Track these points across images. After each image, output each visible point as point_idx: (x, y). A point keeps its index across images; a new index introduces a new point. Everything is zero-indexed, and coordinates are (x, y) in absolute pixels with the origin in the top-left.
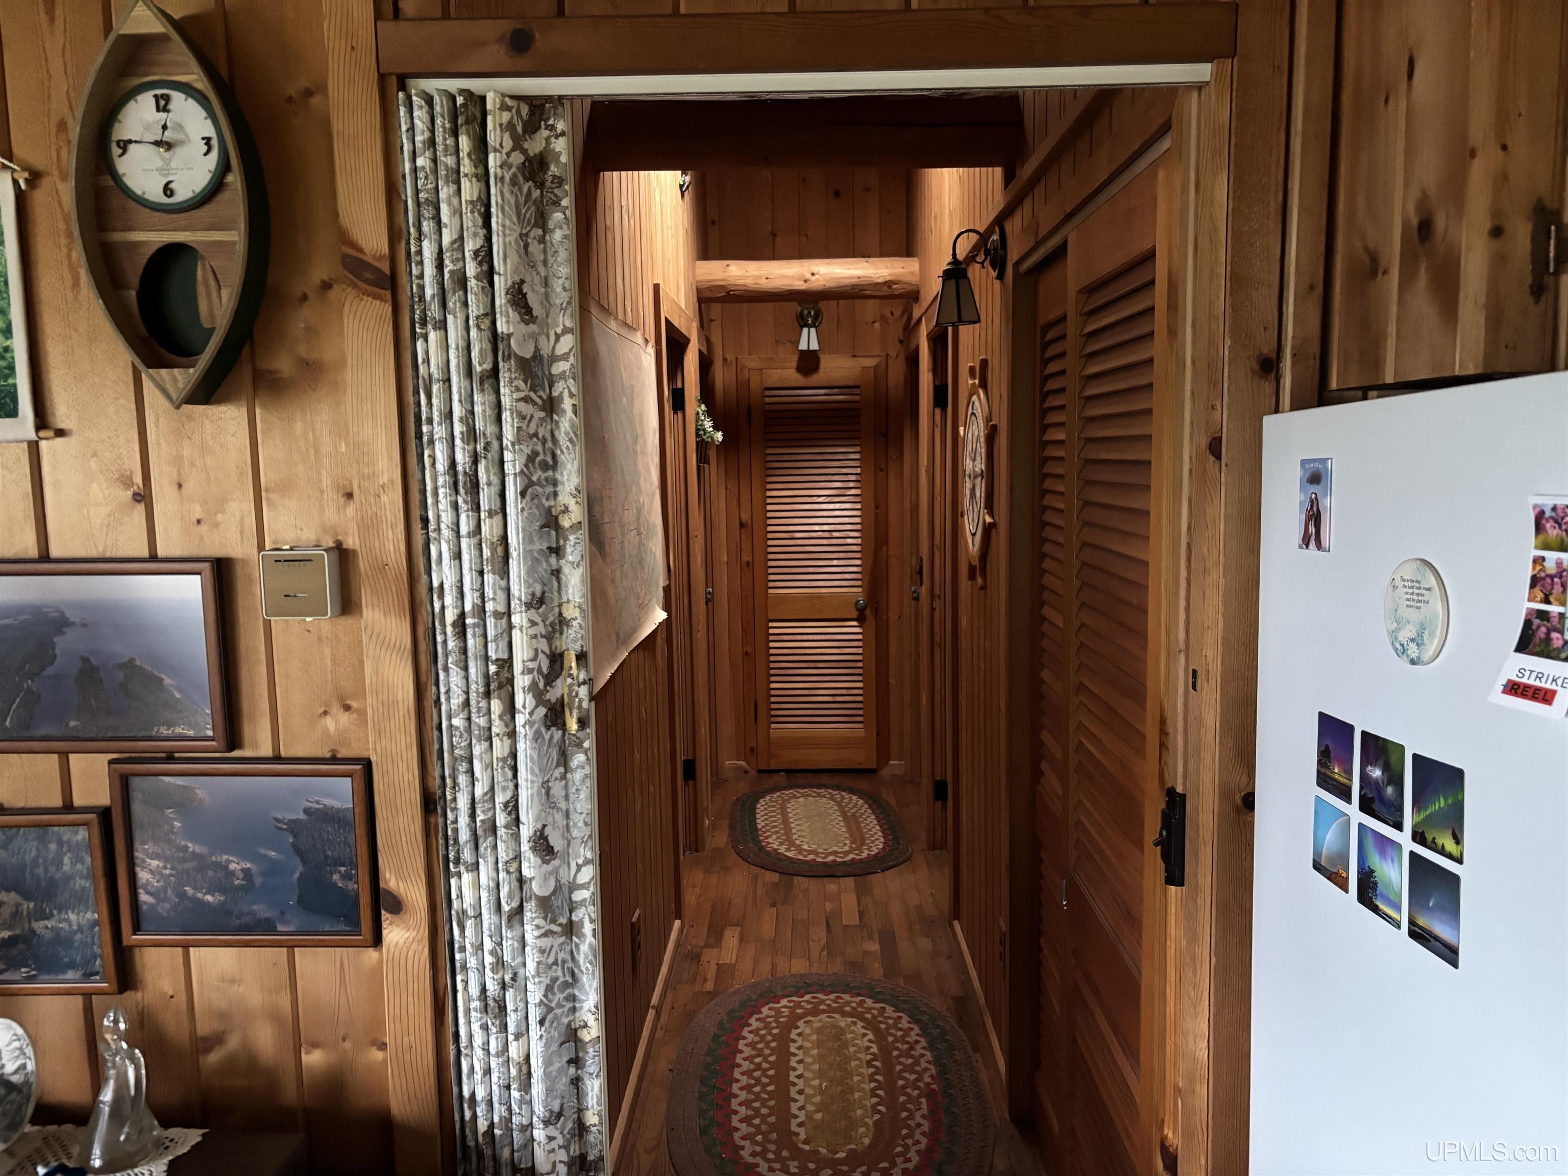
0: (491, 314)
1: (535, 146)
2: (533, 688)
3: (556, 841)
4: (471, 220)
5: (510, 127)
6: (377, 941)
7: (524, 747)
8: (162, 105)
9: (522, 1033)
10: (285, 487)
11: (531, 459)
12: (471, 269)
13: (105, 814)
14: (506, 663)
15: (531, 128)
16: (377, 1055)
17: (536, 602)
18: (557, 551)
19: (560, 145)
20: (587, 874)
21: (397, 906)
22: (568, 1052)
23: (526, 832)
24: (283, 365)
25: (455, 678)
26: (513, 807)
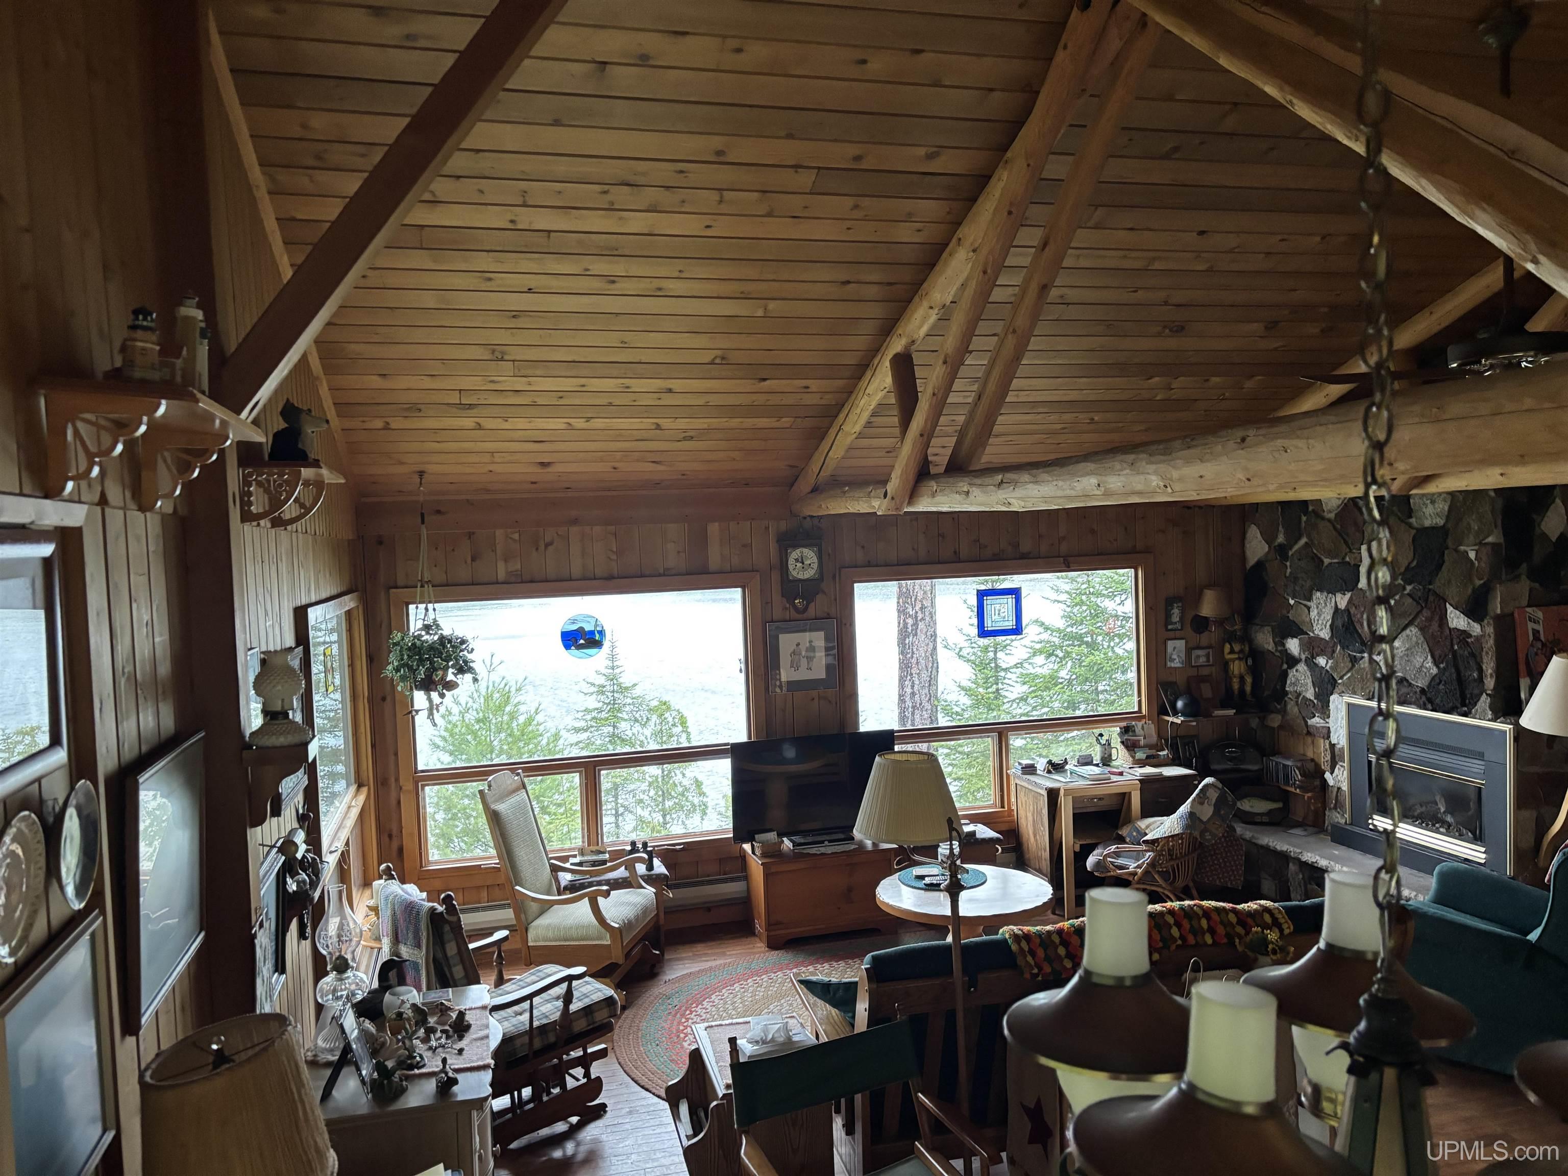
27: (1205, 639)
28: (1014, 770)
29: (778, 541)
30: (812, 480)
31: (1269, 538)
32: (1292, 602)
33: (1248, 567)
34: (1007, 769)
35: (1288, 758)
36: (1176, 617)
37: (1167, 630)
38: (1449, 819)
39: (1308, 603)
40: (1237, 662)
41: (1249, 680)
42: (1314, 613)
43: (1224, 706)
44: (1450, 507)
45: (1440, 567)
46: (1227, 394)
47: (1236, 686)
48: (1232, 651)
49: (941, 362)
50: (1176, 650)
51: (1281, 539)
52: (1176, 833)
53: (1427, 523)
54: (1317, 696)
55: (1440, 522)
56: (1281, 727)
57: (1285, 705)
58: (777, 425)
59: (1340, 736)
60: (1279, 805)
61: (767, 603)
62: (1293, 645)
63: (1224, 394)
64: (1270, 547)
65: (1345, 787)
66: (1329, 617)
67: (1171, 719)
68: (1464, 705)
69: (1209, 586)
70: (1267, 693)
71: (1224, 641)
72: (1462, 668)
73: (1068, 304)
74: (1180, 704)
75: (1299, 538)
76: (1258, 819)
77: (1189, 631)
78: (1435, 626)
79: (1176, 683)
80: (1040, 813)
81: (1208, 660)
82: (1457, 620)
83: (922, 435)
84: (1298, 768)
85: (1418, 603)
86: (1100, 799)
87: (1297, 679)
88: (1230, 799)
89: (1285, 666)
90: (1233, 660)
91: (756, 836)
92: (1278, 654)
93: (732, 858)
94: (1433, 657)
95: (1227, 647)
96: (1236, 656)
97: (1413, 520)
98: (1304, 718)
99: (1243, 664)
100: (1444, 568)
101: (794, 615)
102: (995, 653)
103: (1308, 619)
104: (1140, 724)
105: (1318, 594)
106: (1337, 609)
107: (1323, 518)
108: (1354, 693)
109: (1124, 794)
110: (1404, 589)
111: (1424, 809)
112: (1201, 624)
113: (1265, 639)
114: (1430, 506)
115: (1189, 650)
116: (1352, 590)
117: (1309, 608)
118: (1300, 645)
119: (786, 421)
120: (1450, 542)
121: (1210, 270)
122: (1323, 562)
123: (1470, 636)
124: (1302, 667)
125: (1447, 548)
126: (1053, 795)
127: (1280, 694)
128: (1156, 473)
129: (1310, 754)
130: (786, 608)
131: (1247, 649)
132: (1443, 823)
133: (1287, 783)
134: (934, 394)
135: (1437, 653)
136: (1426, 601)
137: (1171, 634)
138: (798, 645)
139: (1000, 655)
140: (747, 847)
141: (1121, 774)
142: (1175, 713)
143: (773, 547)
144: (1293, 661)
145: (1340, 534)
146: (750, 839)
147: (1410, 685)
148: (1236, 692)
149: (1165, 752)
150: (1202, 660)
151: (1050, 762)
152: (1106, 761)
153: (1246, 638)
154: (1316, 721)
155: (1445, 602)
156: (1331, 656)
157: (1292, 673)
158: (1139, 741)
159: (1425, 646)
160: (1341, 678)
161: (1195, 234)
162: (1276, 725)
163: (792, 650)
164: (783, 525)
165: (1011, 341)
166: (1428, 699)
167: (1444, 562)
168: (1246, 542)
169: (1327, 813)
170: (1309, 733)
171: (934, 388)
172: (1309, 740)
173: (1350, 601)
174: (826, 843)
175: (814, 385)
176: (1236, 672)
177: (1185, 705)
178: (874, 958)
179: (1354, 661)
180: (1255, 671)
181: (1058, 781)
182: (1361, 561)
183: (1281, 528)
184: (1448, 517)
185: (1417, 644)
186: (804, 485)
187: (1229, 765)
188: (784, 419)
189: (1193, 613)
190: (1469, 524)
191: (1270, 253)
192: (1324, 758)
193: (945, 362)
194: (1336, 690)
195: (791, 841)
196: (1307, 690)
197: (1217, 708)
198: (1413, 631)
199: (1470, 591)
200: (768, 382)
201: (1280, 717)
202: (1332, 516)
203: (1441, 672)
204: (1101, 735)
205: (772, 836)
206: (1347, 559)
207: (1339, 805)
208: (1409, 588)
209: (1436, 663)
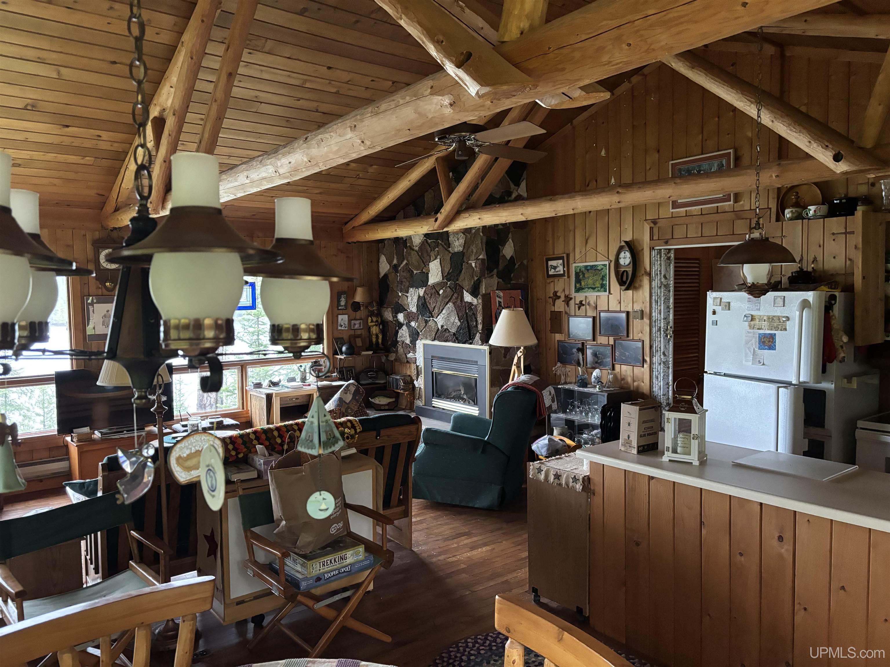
0: (661, 279)
1: (669, 255)
2: (663, 331)
3: (666, 354)
4: (659, 266)
5: (665, 254)
6: (643, 367)
7: (662, 339)
8: (625, 253)
9: (660, 382)
10: (636, 302)
11: (665, 299)
12: (659, 273)
13: (612, 345)
14: (660, 327)
15: (668, 253)
16: (643, 384)
17: (664, 319)
18: (669, 312)
19: (672, 255)
20: (671, 359)
21: (646, 361)
22: (667, 386)
23: (662, 351)
24: (637, 285)
25: (654, 329)
26: (660, 348)
27: (358, 314)
28: (249, 386)
29: (92, 245)
30: (113, 204)
31: (390, 262)
32: (400, 294)
33: (381, 277)
34: (246, 386)
35: (397, 375)
36: (343, 303)
37: (338, 309)
38: (465, 397)
39: (407, 295)
40: (374, 327)
41: (380, 336)
42: (409, 299)
43: (367, 350)
44: (465, 241)
45: (461, 271)
46: (360, 175)
47: (374, 340)
48: (372, 321)
49: (172, 114)
50: (343, 319)
51: (395, 262)
52: (332, 409)
53: (456, 250)
54: (411, 342)
55: (461, 249)
56: (396, 360)
57: (397, 349)
58: (82, 162)
59: (420, 362)
60: (393, 400)
61: (85, 284)
62: (401, 317)
63: (358, 175)
64: (390, 266)
65: (422, 387)
66: (416, 301)
67: (339, 357)
68: (470, 339)
69: (359, 287)
70: (389, 343)
71: (368, 316)
72: (469, 321)
73: (261, 103)
74: (344, 349)
75: (403, 261)
76: (382, 408)
77: (350, 309)
78: (459, 302)
79: (343, 338)
80: (262, 409)
81: (360, 326)
82: (468, 298)
83: (165, 161)
84: (402, 380)
85: (452, 290)
86: (297, 399)
87: (403, 334)
88: (361, 390)
89: (397, 328)
90: (373, 326)
91: (74, 430)
92: (394, 322)
93: (58, 447)
94: (458, 317)
95: (370, 318)
96: (374, 324)
97: (450, 249)
98: (405, 354)
99: (377, 328)
100: (463, 272)
101: (105, 292)
102: (258, 336)
103: (407, 303)
104: (323, 360)
105: (411, 289)
106: (419, 296)
107: (413, 250)
108: (426, 338)
109: (311, 394)
110: (447, 284)
111: (455, 394)
112: (356, 307)
113: (388, 315)
114: (457, 241)
115: (350, 321)
116: (426, 286)
117: (407, 297)
118: (404, 316)
119: (89, 160)
120: (465, 260)
121: (337, 93)
122: (413, 272)
123: (473, 305)
124: (404, 328)
125: (464, 262)
126: (269, 397)
127: (395, 343)
128: (271, 164)
129: (409, 373)
130: (99, 288)
131: (380, 320)
132: (463, 399)
133: (397, 388)
134: (170, 135)
135: (460, 315)
136: (456, 289)
137: (341, 312)
138: (108, 311)
139: (260, 337)
140: (68, 439)
141: (309, 385)
142: (342, 353)
143: (89, 247)
144: (401, 325)
145: (421, 258)
146: (70, 432)
147: (449, 331)
148: (374, 343)
149: (335, 374)
150: (357, 326)
151: (271, 382)
152: (304, 379)
153: (379, 314)
154: (410, 355)
155: (463, 288)
156: (417, 321)
157: (400, 331)
158: (322, 369)
159: (455, 312)
160: (421, 332)
161: (326, 68)
162: (393, 359)
163: (103, 314)
164: (97, 235)
165: (215, 107)
166: (457, 338)
167: (462, 269)
168: (380, 264)
169: (415, 401)
170: (408, 362)
171: (169, 131)
172: (408, 365)
173: (425, 292)
174: (125, 432)
175: (105, 135)
176: (374, 332)
177: (347, 349)
178: (108, 458)
179: (426, 322)
180: (384, 332)
181: (273, 390)
182: (429, 271)
183: (395, 256)
184: (464, 246)
185: (452, 311)
186: (110, 207)
187: (370, 381)
188: (87, 158)
189: (352, 302)
190: (472, 250)
191: (368, 88)
192: (414, 373)
193: (174, 115)
194: (419, 338)
195: (100, 432)
196: (406, 339)
197: (364, 351)
198: (450, 305)
199: (472, 283)
200: (70, 129)
201: (395, 354)
202: (417, 248)
203: (461, 324)
204: (301, 366)
205: (86, 430)
206: (424, 271)
207: (420, 397)
208: (449, 283)
209: (459, 320)
